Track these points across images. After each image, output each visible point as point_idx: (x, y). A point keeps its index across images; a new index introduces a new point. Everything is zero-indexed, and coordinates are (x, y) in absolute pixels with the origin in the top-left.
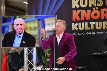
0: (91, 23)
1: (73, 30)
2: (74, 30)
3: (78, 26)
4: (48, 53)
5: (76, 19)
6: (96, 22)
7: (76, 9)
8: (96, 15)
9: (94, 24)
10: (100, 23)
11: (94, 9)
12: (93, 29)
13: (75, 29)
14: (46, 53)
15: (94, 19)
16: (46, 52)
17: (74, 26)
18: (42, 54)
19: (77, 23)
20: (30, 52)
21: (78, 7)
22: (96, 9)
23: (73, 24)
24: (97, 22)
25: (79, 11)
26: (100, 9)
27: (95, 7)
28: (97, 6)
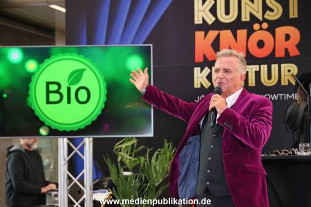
1: (196, 86)
2: (199, 86)
3: (209, 77)
4: (125, 155)
5: (204, 55)
6: (262, 66)
7: (205, 27)
8: (261, 44)
9: (256, 72)
10: (275, 67)
11: (256, 26)
12: (254, 85)
13: (201, 85)
14: (120, 153)
15: (258, 56)
16: (120, 151)
17: (200, 75)
18: (110, 158)
19: (206, 68)
20: (73, 150)
21: (210, 23)
22: (261, 29)
23: (197, 70)
24: (266, 66)
25: (213, 34)
26: (272, 26)
27: (260, 23)
28: (265, 20)
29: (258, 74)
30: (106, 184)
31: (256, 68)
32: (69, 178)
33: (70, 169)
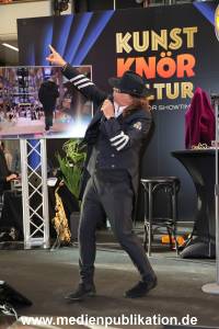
0: (156, 86)
6: (167, 84)
7: (124, 55)
8: (166, 68)
9: (163, 88)
10: (176, 85)
11: (163, 54)
12: (161, 98)
14: (68, 150)
15: (164, 77)
16: (68, 148)
18: (60, 154)
20: (31, 149)
21: (128, 52)
22: (166, 56)
24: (170, 84)
25: (130, 61)
26: (175, 54)
27: (166, 52)
28: (169, 50)
29: (164, 90)
30: (55, 173)
31: (162, 85)
32: (29, 170)
33: (29, 163)
